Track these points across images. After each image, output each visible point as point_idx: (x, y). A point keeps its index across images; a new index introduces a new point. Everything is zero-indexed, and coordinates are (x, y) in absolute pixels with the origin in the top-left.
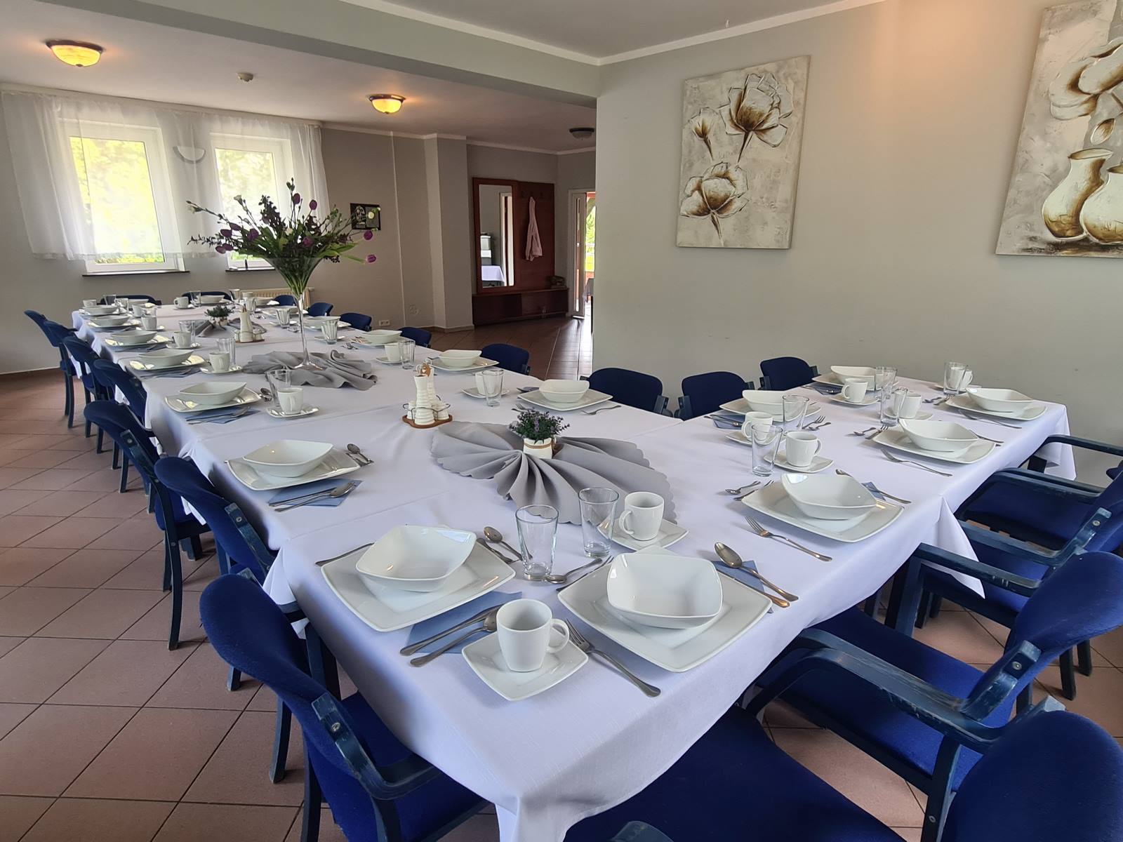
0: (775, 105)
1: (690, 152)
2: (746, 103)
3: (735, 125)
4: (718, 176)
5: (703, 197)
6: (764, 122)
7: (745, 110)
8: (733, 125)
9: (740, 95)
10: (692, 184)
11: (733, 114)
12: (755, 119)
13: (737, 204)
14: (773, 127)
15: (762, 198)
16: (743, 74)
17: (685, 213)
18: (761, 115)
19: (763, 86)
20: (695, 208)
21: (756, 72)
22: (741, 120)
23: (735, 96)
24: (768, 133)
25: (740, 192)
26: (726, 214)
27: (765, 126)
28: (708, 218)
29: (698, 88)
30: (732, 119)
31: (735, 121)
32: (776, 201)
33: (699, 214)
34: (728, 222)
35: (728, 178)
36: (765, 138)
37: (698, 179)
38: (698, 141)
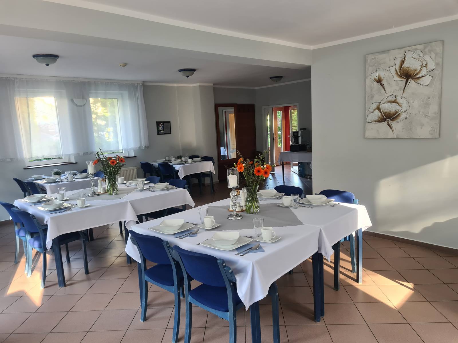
0: (424, 65)
1: (372, 90)
2: (405, 65)
3: (400, 76)
4: (390, 102)
5: (381, 113)
6: (417, 74)
7: (405, 68)
8: (398, 76)
9: (402, 61)
10: (374, 106)
11: (398, 71)
12: (412, 72)
13: (403, 116)
14: (424, 76)
15: (420, 112)
16: (402, 51)
17: (370, 121)
18: (415, 70)
19: (416, 56)
20: (376, 119)
21: (411, 50)
22: (403, 73)
23: (398, 62)
24: (421, 79)
25: (405, 109)
26: (396, 121)
27: (418, 76)
28: (385, 124)
29: (375, 58)
30: (397, 73)
31: (400, 74)
32: (428, 114)
33: (379, 121)
34: (398, 126)
35: (397, 103)
36: (419, 81)
37: (377, 104)
38: (376, 85)
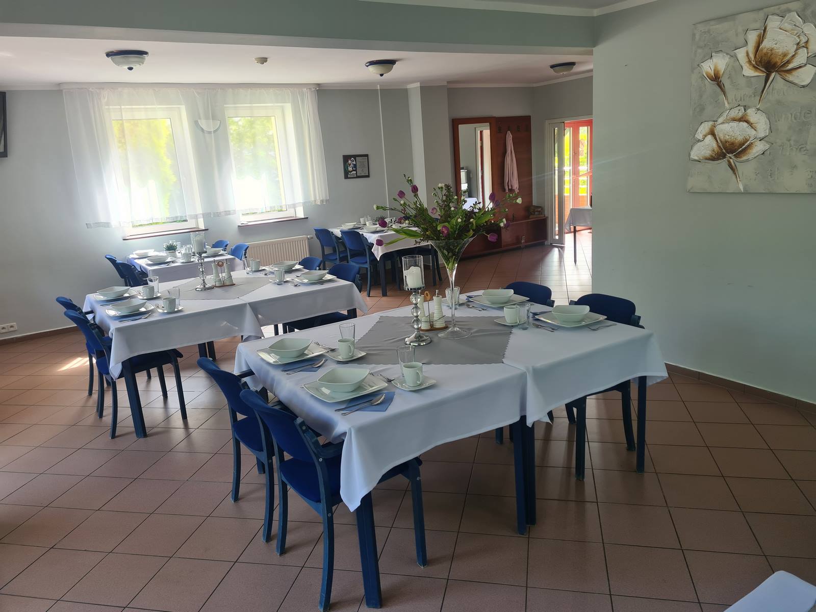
0: (802, 44)
1: (701, 96)
2: (766, 44)
3: (754, 67)
4: (734, 120)
5: (717, 141)
6: (788, 62)
7: (765, 51)
8: (751, 67)
9: (759, 36)
10: (704, 128)
11: (752, 56)
12: (778, 60)
13: (759, 148)
14: (800, 67)
15: (789, 140)
16: (761, 15)
17: (696, 158)
18: (785, 55)
19: (787, 26)
20: (708, 153)
21: (778, 12)
22: (760, 62)
23: (752, 37)
24: (795, 73)
25: (762, 135)
26: (745, 158)
27: (790, 66)
28: (723, 163)
29: (709, 31)
30: (750, 62)
31: (754, 63)
32: (806, 143)
33: (712, 159)
34: (747, 167)
35: (747, 122)
36: (790, 77)
37: (711, 123)
38: (710, 86)
